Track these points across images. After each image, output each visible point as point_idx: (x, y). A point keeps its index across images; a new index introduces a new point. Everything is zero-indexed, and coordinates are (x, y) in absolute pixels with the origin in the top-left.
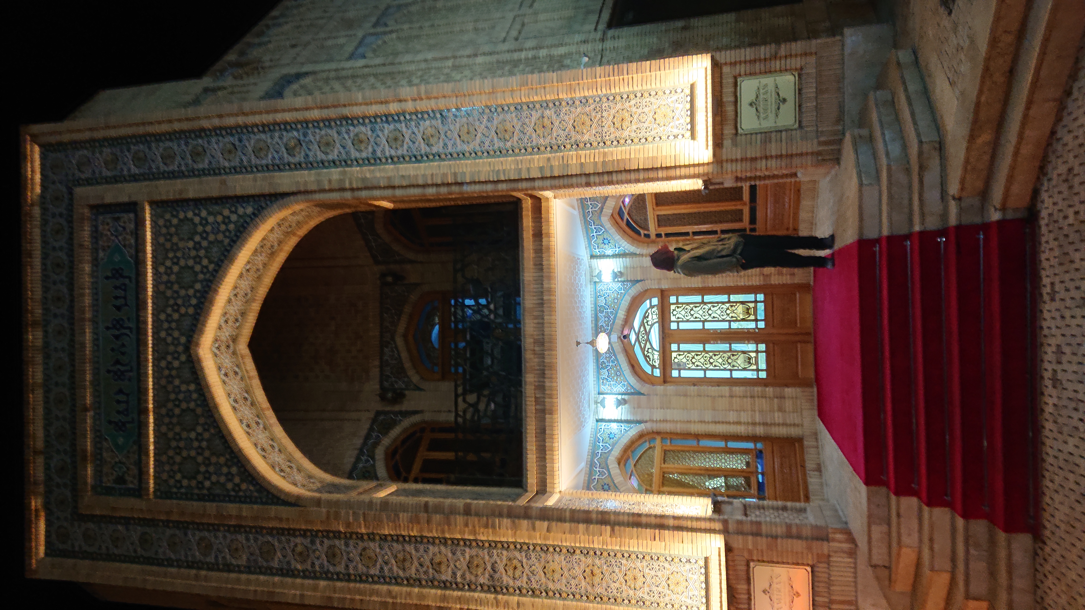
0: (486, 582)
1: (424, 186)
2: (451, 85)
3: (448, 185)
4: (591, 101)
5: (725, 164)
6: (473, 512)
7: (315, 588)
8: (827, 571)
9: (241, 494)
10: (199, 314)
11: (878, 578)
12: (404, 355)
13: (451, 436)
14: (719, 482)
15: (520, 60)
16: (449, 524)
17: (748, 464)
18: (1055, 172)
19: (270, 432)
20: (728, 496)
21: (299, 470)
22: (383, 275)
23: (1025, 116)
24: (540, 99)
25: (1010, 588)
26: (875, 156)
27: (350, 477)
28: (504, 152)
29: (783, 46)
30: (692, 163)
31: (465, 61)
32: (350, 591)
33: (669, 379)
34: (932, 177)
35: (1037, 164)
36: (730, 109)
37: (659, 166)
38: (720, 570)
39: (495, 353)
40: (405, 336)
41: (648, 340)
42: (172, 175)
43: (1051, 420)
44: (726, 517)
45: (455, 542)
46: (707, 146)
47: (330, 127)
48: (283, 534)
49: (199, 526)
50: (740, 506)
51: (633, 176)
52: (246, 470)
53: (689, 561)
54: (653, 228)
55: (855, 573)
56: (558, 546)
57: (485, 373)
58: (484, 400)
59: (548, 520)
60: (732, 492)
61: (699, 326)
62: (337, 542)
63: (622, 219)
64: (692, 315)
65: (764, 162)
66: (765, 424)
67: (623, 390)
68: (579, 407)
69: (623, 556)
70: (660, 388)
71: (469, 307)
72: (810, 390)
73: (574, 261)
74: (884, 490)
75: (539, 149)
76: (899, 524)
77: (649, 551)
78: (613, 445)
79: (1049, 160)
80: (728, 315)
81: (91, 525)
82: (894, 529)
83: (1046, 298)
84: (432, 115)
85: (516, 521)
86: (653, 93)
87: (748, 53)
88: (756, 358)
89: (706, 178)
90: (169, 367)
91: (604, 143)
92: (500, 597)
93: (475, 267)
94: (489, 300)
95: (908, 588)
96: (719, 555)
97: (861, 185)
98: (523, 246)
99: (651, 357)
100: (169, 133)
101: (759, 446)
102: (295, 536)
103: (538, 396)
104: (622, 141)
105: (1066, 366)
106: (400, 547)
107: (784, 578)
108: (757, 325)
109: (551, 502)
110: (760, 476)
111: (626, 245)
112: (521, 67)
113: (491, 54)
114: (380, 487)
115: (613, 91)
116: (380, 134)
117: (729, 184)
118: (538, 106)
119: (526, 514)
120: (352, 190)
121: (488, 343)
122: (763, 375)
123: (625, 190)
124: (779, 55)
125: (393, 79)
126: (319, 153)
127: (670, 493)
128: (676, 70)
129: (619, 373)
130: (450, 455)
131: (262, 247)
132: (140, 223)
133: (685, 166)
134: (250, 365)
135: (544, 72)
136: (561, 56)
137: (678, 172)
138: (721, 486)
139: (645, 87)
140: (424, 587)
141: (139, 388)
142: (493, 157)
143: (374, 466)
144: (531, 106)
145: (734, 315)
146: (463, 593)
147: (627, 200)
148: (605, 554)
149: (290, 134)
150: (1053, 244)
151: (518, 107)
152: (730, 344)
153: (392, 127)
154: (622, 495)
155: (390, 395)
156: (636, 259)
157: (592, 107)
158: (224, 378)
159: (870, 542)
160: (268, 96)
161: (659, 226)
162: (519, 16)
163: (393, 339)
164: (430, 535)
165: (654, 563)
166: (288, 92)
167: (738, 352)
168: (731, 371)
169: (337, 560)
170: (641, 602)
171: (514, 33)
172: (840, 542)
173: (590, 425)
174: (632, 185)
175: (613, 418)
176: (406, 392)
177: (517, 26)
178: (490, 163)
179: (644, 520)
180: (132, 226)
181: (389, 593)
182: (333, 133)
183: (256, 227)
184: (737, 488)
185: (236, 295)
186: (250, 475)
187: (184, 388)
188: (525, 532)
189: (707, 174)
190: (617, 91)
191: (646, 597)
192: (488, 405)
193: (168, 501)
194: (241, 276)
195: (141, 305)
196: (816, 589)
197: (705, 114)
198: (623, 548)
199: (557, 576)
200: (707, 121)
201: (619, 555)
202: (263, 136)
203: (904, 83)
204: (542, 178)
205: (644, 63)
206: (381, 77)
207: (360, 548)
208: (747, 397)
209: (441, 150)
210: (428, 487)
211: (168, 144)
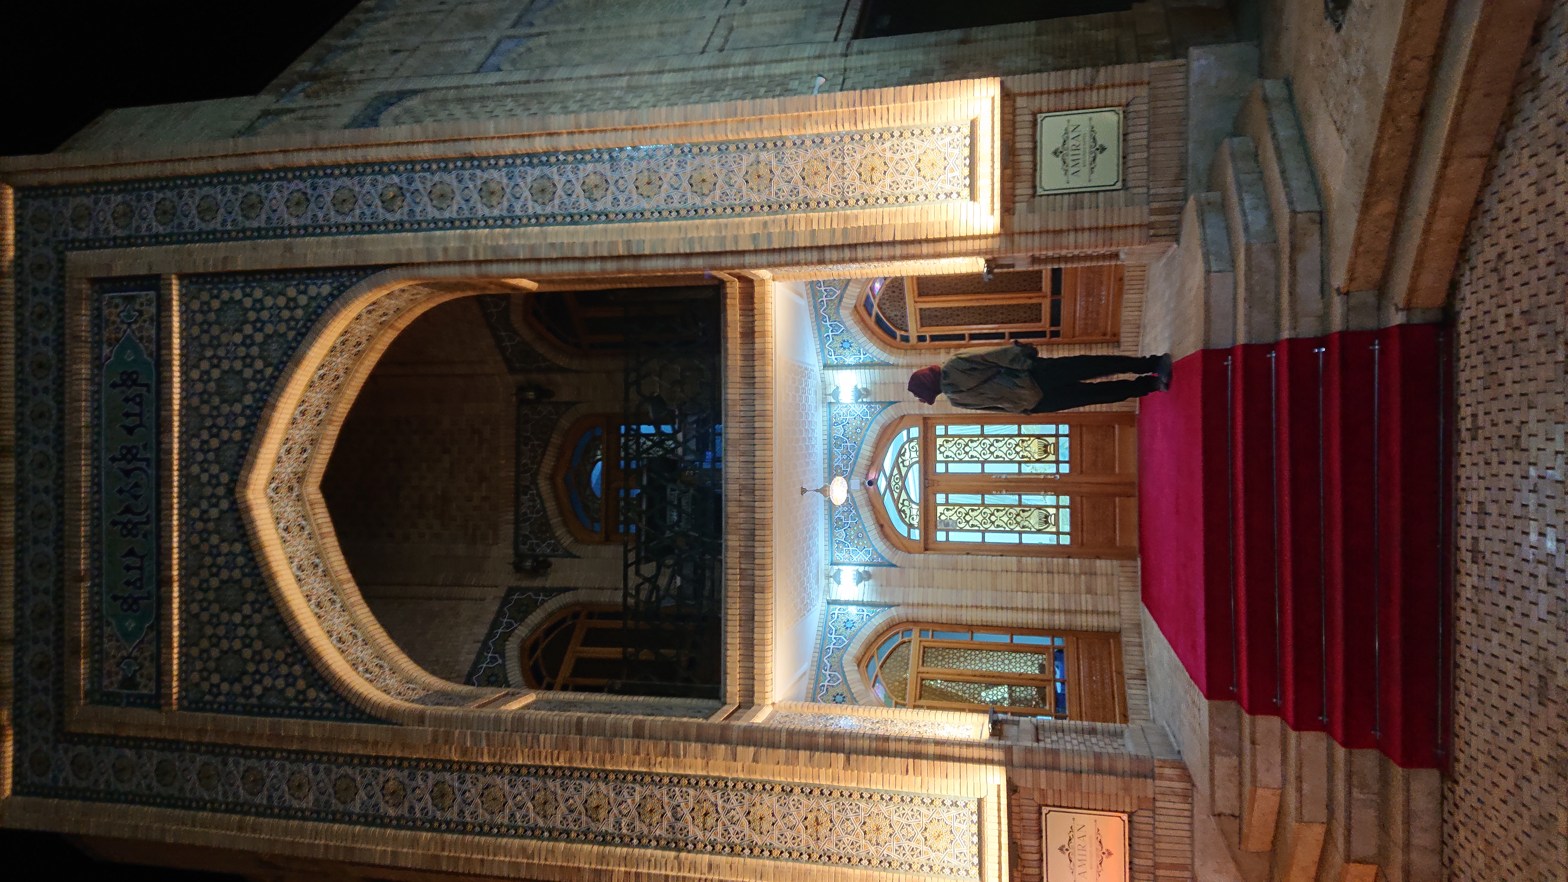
0: (664, 834)
1: (583, 259)
2: (625, 114)
3: (619, 258)
4: (827, 141)
5: (1016, 237)
6: (647, 732)
7: (414, 843)
8: (1151, 820)
9: (307, 705)
10: (249, 441)
11: (1223, 832)
12: (551, 506)
13: (618, 624)
14: (1001, 692)
15: (725, 81)
16: (611, 752)
17: (1042, 667)
18: (1481, 259)
19: (351, 614)
20: (1013, 714)
21: (393, 671)
22: (521, 389)
23: (1441, 177)
24: (754, 136)
25: (1407, 846)
26: (1229, 230)
27: (468, 682)
28: (701, 212)
29: (1102, 70)
30: (970, 234)
31: (645, 80)
32: (465, 847)
33: (931, 546)
34: (1309, 261)
35: (1455, 245)
36: (1025, 159)
37: (924, 237)
38: (999, 817)
39: (684, 502)
40: (552, 478)
41: (904, 487)
42: (214, 236)
43: (1469, 609)
44: (1009, 743)
45: (622, 777)
46: (993, 210)
47: (446, 169)
48: (368, 764)
49: (246, 752)
50: (1030, 727)
51: (886, 251)
52: (315, 671)
53: (955, 804)
54: (913, 329)
55: (1191, 824)
56: (769, 782)
57: (668, 534)
58: (667, 572)
59: (755, 745)
60: (1017, 708)
61: (976, 468)
62: (447, 776)
63: (870, 314)
64: (967, 453)
65: (1072, 235)
66: (1067, 612)
67: (866, 559)
68: (802, 583)
69: (862, 797)
70: (919, 558)
71: (647, 436)
72: (1132, 563)
73: (799, 372)
74: (1233, 705)
75: (751, 208)
76: (1254, 755)
77: (899, 789)
78: (851, 639)
79: (1473, 240)
80: (1018, 453)
81: (82, 748)
82: (1247, 759)
83: (1465, 435)
84: (596, 156)
85: (709, 745)
86: (917, 132)
87: (1052, 80)
88: (1057, 515)
89: (989, 257)
90: (204, 517)
91: (846, 202)
92: (683, 855)
93: (657, 379)
94: (676, 426)
95: (1267, 847)
96: (999, 796)
97: (1208, 272)
98: (726, 350)
99: (907, 512)
100: (211, 175)
101: (1058, 642)
102: (386, 767)
103: (743, 566)
104: (871, 201)
105: (1490, 532)
106: (540, 784)
107: (1090, 830)
108: (1058, 469)
109: (760, 718)
110: (1058, 685)
111: (875, 352)
112: (727, 90)
113: (683, 70)
114: (513, 696)
115: (860, 127)
116: (519, 181)
117: (1022, 266)
118: (751, 146)
119: (723, 736)
120: (478, 263)
121: (673, 490)
122: (1065, 540)
123: (874, 270)
124: (1096, 85)
125: (540, 103)
126: (429, 209)
127: (930, 708)
128: (951, 100)
129: (861, 535)
130: (613, 652)
131: (343, 343)
132: (164, 305)
133: (961, 238)
134: (322, 516)
135: (760, 97)
136: (785, 76)
137: (950, 247)
138: (1004, 699)
139: (905, 123)
140: (573, 841)
141: (159, 547)
142: (684, 218)
143: (503, 666)
144: (742, 146)
145: (1026, 454)
146: (631, 850)
147: (877, 286)
148: (836, 794)
149: (387, 180)
150: (1477, 360)
151: (722, 148)
152: (1020, 496)
153: (537, 172)
154: (861, 710)
155: (528, 564)
156: (888, 372)
157: (829, 149)
158: (284, 534)
159: (1212, 779)
160: (356, 123)
161: (922, 326)
162: (724, 17)
163: (534, 482)
164: (585, 766)
165: (906, 808)
166: (385, 118)
167: (1030, 506)
168: (1020, 533)
169: (448, 802)
170: (886, 863)
171: (717, 41)
172: (1171, 780)
173: (819, 607)
174: (885, 264)
175: (851, 599)
176: (552, 560)
177: (722, 31)
178: (680, 228)
179: (892, 746)
180: (153, 310)
181: (523, 850)
182: (450, 179)
183: (336, 313)
184: (1027, 702)
185: (303, 413)
186: (320, 678)
187: (225, 548)
188: (721, 763)
189: (992, 252)
190: (866, 127)
191: (893, 855)
192: (672, 578)
193: (200, 714)
194: (311, 385)
195: (164, 426)
196: (1136, 847)
197: (990, 163)
198: (862, 786)
199: (766, 826)
200: (993, 174)
201: (856, 795)
202: (347, 182)
203: (1272, 126)
204: (756, 252)
205: (904, 87)
206: (523, 100)
207: (480, 786)
208: (1042, 572)
209: (610, 208)
210: (582, 696)
211: (206, 190)
